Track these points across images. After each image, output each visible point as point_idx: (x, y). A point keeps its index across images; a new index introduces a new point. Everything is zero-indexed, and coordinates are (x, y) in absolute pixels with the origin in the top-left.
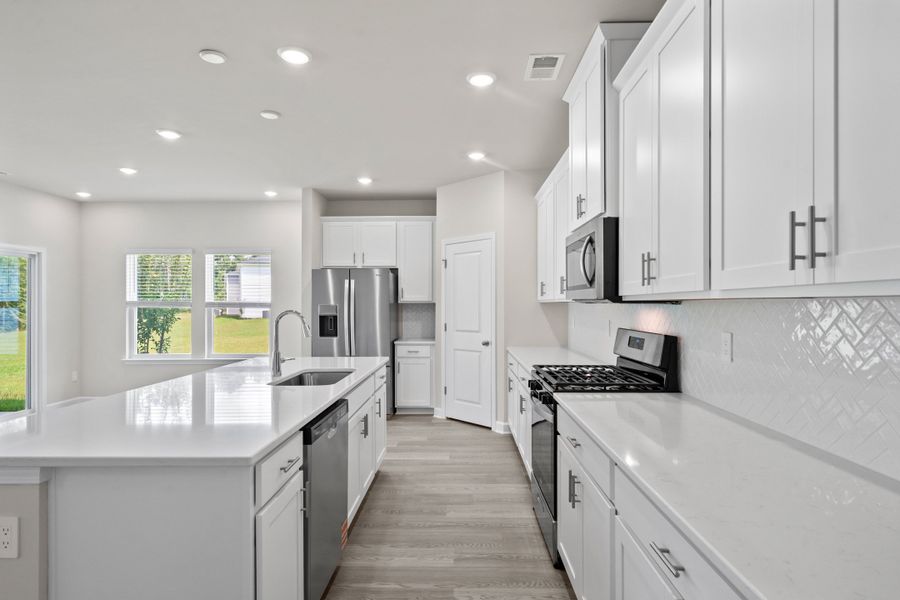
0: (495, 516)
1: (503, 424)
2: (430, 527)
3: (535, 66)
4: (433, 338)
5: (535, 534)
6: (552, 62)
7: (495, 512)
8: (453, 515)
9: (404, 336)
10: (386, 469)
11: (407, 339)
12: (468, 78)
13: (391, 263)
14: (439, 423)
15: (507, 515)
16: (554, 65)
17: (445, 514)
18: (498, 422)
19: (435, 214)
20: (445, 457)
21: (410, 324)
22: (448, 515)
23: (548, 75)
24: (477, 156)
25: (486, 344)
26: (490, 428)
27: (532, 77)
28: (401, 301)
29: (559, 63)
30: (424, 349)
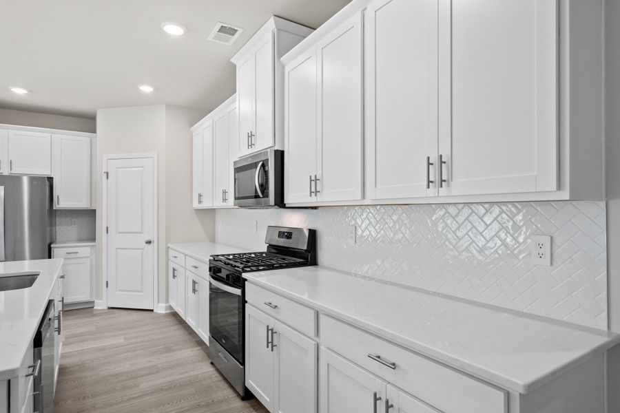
0: (182, 376)
1: (164, 305)
2: (129, 400)
3: (220, 31)
4: (93, 239)
5: (219, 381)
6: (232, 32)
7: (181, 374)
8: (146, 384)
9: (58, 240)
10: (67, 361)
11: (62, 242)
12: (162, 25)
13: (45, 172)
14: (101, 313)
15: (192, 373)
16: (233, 35)
17: (139, 386)
18: (160, 304)
19: (94, 132)
20: (121, 340)
21: (64, 230)
22: (142, 386)
23: (227, 41)
24: (146, 89)
25: (149, 242)
26: (152, 310)
27: (214, 39)
28: (56, 207)
29: (237, 34)
30: (84, 249)
